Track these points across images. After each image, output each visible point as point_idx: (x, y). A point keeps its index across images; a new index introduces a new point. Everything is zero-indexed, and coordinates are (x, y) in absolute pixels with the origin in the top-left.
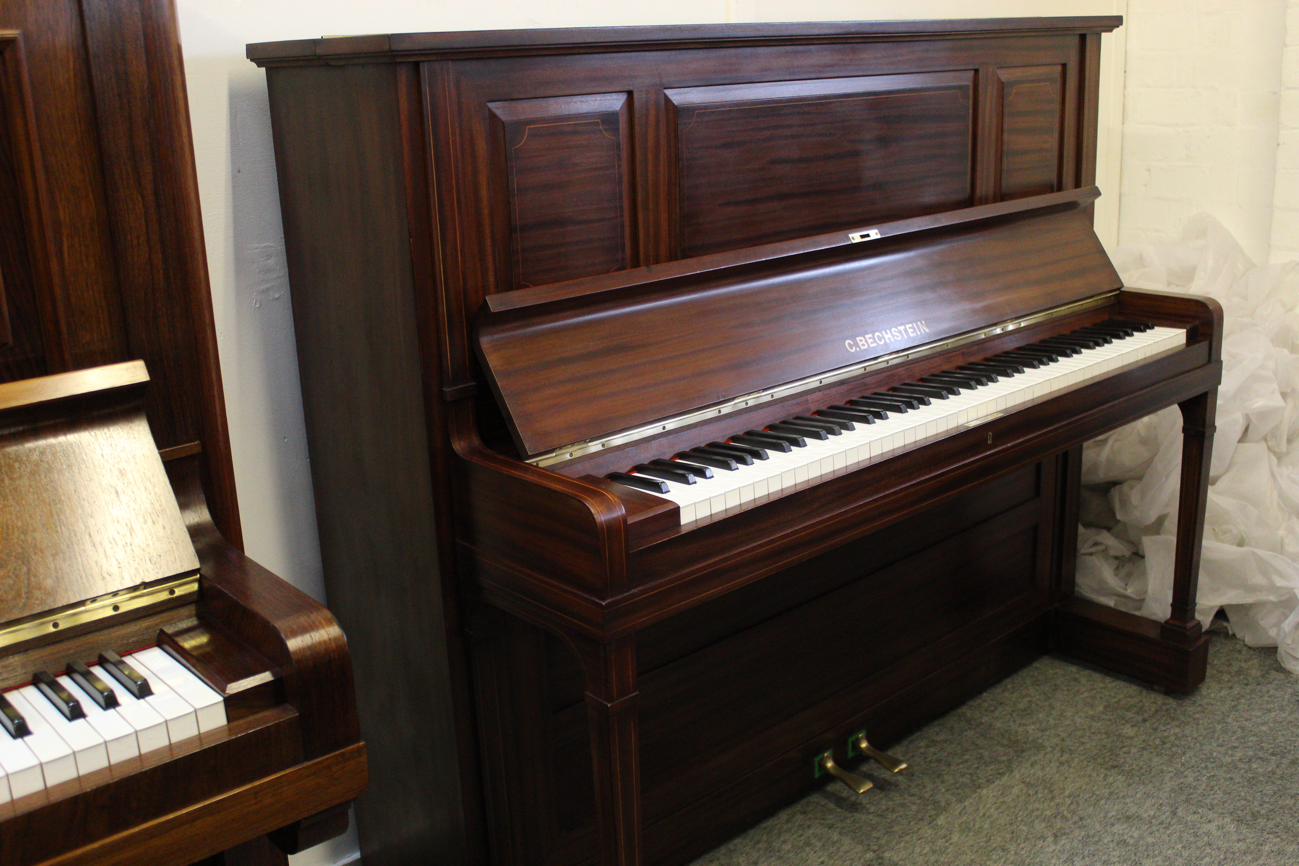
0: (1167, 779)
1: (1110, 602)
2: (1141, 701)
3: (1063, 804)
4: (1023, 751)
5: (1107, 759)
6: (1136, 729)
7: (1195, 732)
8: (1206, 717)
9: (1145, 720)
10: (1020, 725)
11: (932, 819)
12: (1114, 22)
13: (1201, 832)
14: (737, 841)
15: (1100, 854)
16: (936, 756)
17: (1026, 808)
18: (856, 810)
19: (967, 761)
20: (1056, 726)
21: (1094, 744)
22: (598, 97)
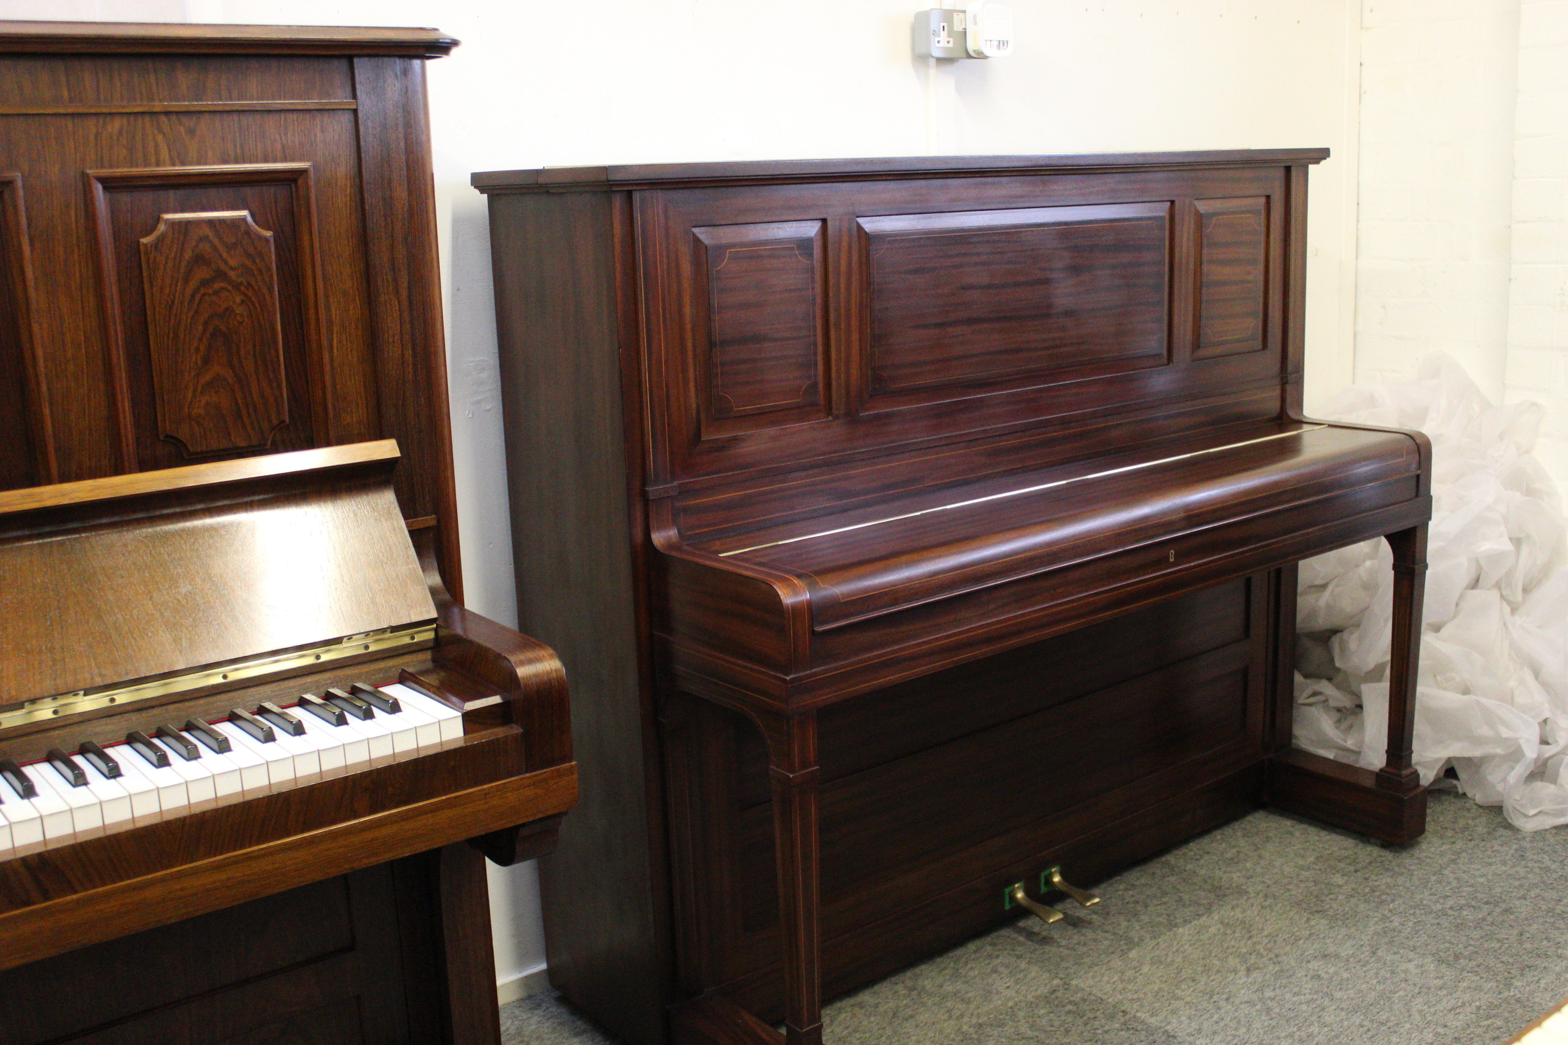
0: (1371, 923)
1: (1330, 755)
2: (1356, 853)
3: (1259, 943)
4: (1225, 896)
5: (1312, 905)
6: (1346, 878)
7: (1408, 882)
8: (1421, 869)
9: (1356, 871)
10: (1225, 872)
11: (1123, 953)
12: (1321, 154)
13: (1398, 970)
14: (923, 967)
15: (1293, 986)
16: (1134, 898)
17: (1222, 946)
18: (1047, 943)
19: (1165, 903)
20: (1263, 875)
21: (1300, 891)
22: (794, 224)
